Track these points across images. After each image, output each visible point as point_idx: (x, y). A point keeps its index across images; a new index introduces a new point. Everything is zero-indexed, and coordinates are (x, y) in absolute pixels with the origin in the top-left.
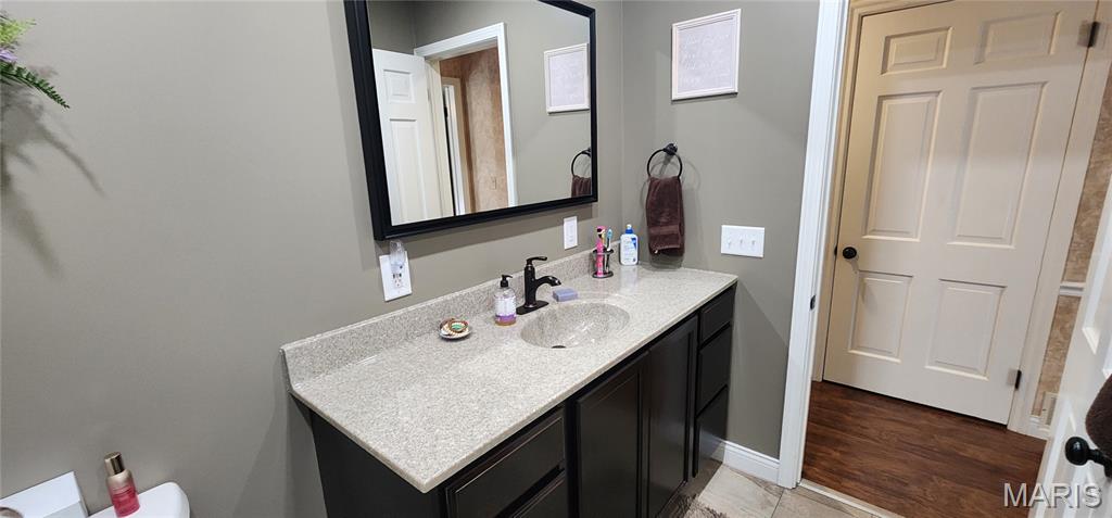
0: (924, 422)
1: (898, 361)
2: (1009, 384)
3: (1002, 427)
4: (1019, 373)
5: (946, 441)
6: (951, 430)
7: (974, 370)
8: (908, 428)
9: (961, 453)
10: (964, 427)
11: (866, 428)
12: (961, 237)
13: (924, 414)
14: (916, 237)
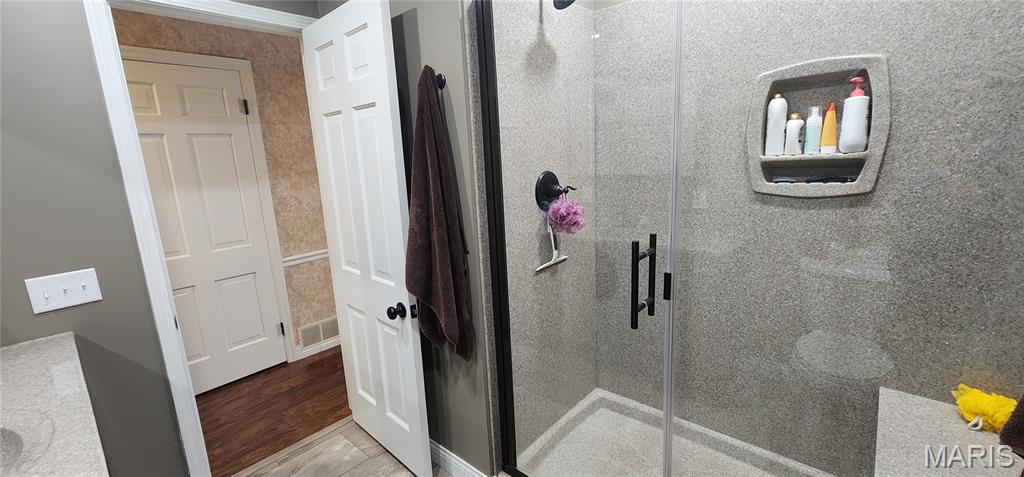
0: (247, 389)
1: (208, 358)
2: (279, 335)
3: (285, 364)
4: (282, 324)
5: (269, 391)
6: (265, 383)
7: (259, 336)
8: (244, 399)
9: (282, 391)
10: (270, 377)
11: (218, 420)
12: (219, 245)
13: (244, 385)
14: (185, 254)
